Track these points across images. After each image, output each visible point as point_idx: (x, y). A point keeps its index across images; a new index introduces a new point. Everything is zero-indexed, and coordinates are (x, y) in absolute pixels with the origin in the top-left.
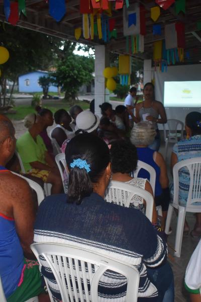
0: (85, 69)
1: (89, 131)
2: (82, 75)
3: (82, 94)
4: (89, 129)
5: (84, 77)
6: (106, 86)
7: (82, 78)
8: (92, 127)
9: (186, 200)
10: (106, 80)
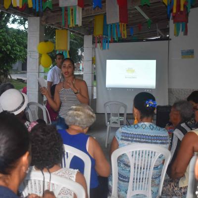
0: (19, 43)
1: (16, 113)
2: (16, 50)
3: (16, 72)
4: (16, 110)
5: (19, 53)
6: (40, 63)
7: (16, 54)
8: (19, 108)
9: (126, 192)
10: (40, 56)
